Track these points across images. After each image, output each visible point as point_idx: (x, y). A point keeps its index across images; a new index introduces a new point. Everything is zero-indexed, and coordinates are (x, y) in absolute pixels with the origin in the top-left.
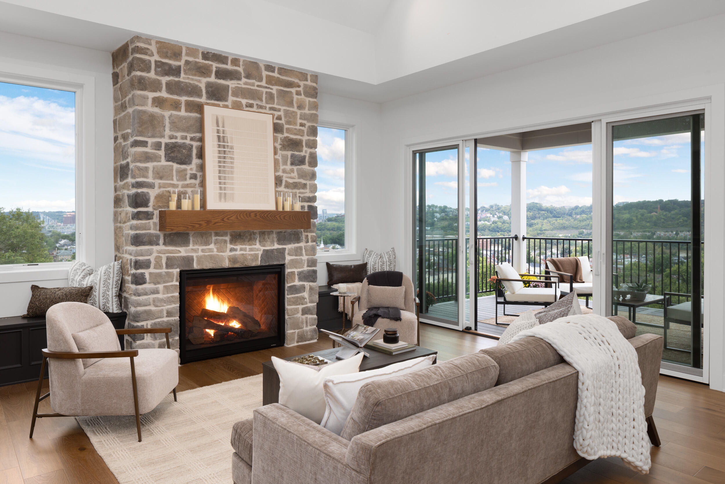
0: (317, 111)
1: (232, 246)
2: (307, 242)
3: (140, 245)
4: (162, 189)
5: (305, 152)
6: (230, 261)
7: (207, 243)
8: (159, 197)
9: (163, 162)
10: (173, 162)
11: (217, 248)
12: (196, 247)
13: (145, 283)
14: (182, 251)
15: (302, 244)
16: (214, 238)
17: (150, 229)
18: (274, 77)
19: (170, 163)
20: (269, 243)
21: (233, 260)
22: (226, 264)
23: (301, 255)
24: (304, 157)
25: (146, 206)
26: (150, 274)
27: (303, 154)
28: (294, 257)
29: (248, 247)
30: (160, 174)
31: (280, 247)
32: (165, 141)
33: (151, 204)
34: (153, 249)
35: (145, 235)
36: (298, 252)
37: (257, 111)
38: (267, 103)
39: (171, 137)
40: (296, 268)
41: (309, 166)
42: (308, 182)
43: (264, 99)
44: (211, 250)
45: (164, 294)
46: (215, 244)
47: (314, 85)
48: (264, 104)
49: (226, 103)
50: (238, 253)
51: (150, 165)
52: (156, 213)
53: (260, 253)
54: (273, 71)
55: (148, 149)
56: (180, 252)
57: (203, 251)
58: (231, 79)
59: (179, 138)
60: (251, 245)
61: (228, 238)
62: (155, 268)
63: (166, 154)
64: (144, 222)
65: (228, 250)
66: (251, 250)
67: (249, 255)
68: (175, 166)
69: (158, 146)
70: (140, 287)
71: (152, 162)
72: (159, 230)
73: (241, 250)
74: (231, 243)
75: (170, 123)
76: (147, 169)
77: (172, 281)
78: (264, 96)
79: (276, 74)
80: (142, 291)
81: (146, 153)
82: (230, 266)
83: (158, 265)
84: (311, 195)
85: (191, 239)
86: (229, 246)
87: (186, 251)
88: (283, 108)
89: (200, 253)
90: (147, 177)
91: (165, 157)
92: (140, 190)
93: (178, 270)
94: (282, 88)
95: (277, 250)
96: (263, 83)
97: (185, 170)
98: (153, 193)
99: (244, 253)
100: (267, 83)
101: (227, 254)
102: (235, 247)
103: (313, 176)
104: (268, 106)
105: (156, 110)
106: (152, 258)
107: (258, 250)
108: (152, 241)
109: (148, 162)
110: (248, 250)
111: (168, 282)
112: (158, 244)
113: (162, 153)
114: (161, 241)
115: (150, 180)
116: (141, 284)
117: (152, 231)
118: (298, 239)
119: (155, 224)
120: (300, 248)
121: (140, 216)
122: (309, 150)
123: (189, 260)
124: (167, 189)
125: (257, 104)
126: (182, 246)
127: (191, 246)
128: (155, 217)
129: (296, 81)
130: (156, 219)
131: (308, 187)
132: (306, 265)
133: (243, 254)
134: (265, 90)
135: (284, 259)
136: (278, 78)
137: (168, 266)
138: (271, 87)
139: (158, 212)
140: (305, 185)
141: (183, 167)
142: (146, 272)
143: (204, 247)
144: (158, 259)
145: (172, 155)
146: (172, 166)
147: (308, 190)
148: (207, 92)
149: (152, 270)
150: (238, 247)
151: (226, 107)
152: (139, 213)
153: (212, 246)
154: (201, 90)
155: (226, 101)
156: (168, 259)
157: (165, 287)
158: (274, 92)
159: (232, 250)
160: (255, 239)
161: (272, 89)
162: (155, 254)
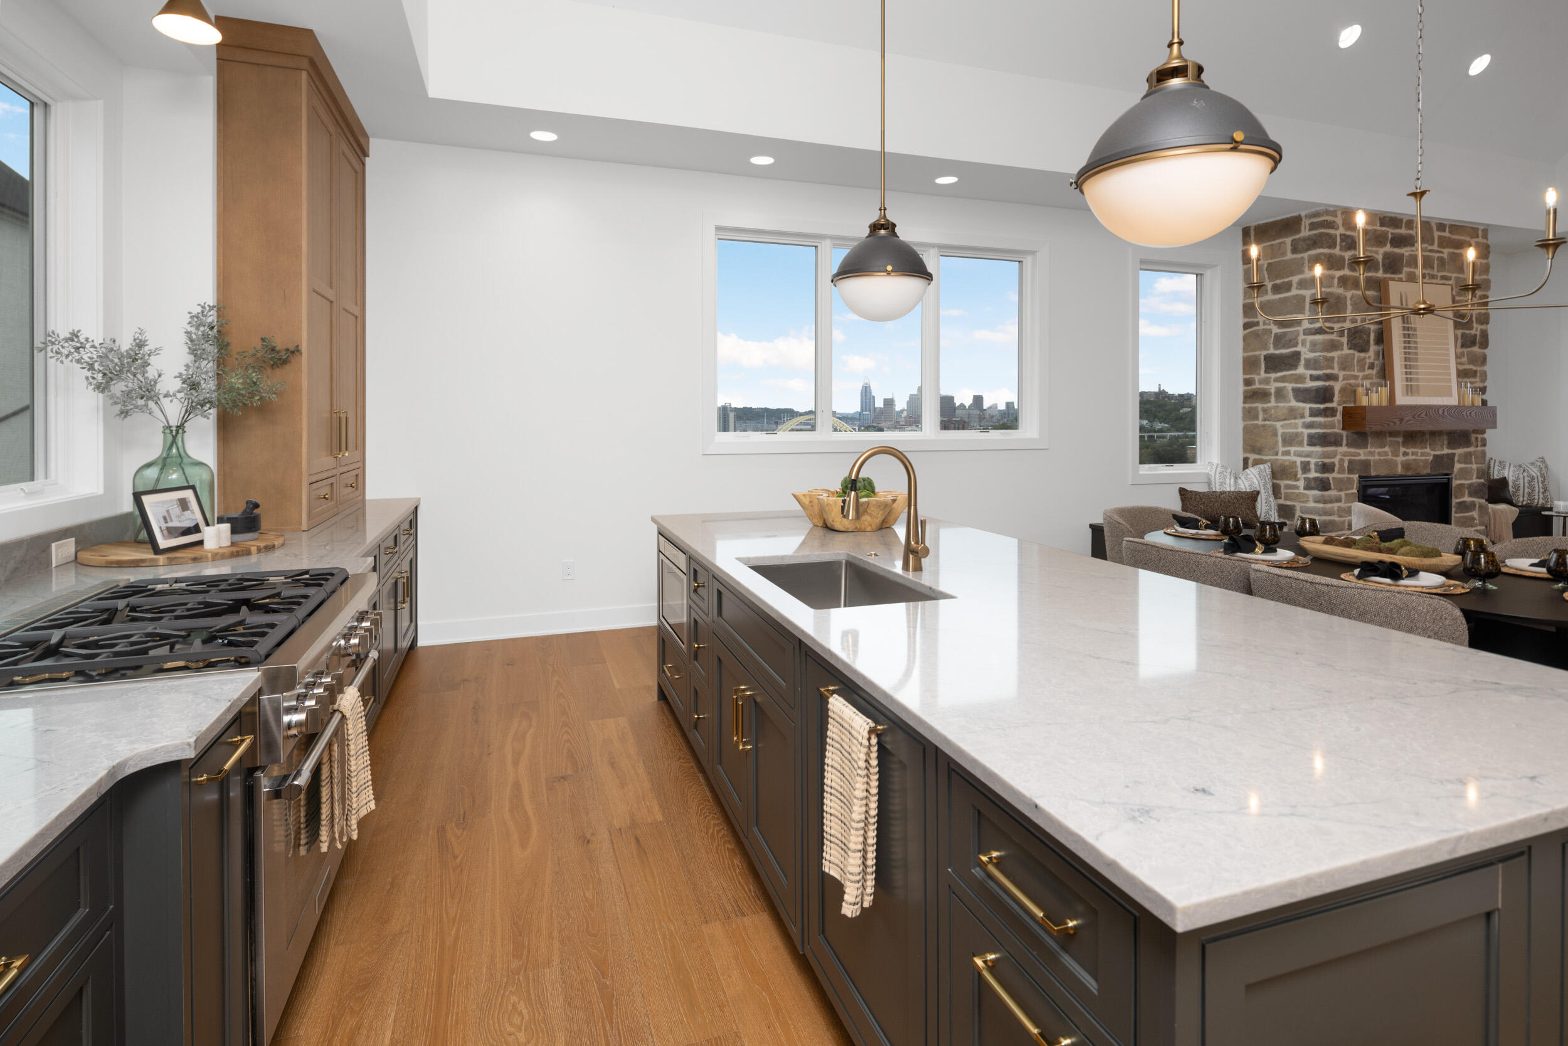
0: (1488, 275)
1: (1404, 449)
2: (1477, 446)
3: (1327, 446)
4: (1345, 382)
5: (1476, 329)
6: (1403, 467)
7: (1383, 446)
8: (1343, 390)
9: (1346, 351)
10: (1355, 349)
11: (1391, 451)
12: (1373, 450)
13: (1330, 489)
14: (1362, 454)
15: (1471, 449)
16: (1389, 439)
17: (1334, 428)
18: (1445, 237)
19: (1352, 351)
20: (1439, 446)
21: (1407, 466)
22: (1400, 470)
23: (1471, 463)
24: (1476, 335)
25: (1331, 401)
26: (1334, 479)
27: (1473, 332)
28: (1463, 466)
29: (1420, 451)
30: (1345, 365)
31: (1450, 451)
32: (1348, 325)
33: (1336, 398)
34: (1337, 451)
35: (1331, 434)
36: (1466, 458)
37: (1429, 281)
38: (1438, 271)
39: (1354, 321)
40: (1466, 479)
41: (1479, 348)
42: (1478, 369)
43: (1435, 266)
44: (1386, 454)
45: (1345, 503)
46: (1389, 446)
47: (1485, 241)
48: (1435, 272)
49: (1400, 276)
50: (1411, 457)
51: (1335, 354)
52: (1340, 409)
53: (1431, 458)
54: (1444, 231)
55: (1334, 337)
56: (1359, 455)
57: (1379, 454)
58: (1405, 246)
59: (1359, 321)
60: (1422, 448)
61: (1400, 440)
62: (1339, 473)
63: (1348, 341)
64: (1329, 419)
65: (1401, 454)
66: (1423, 454)
67: (1421, 460)
68: (1357, 354)
69: (1341, 333)
70: (1326, 493)
71: (1337, 350)
72: (1343, 429)
73: (1413, 454)
74: (1403, 446)
75: (1351, 305)
76: (1333, 358)
77: (1352, 489)
78: (1436, 262)
79: (1447, 234)
80: (1328, 498)
81: (1332, 341)
82: (1403, 474)
83: (1341, 471)
84: (1481, 385)
85: (1370, 440)
86: (1402, 450)
87: (1365, 454)
88: (1454, 275)
89: (1377, 457)
90: (1332, 368)
91: (1348, 344)
92: (1327, 384)
93: (1357, 475)
94: (1452, 250)
95: (1448, 455)
96: (1435, 247)
97: (1365, 358)
98: (1337, 386)
99: (1416, 458)
100: (1438, 246)
101: (1401, 459)
102: (1407, 451)
103: (1483, 360)
104: (1440, 274)
105: (1341, 291)
106: (1336, 460)
107: (1428, 454)
108: (1337, 442)
109: (1333, 351)
110: (1419, 454)
111: (1349, 489)
112: (1341, 445)
113: (1345, 340)
114: (1344, 442)
115: (1335, 371)
116: (1327, 490)
117: (1336, 430)
118: (1468, 443)
119: (1338, 421)
120: (1470, 454)
121: (1328, 413)
122: (1480, 327)
123: (1366, 464)
124: (1349, 382)
125: (1429, 274)
126: (1361, 448)
127: (1369, 449)
128: (1338, 413)
129: (1468, 239)
130: (1339, 416)
131: (1478, 374)
132: (1475, 476)
133: (1415, 460)
134: (1437, 255)
135: (1453, 467)
136: (1449, 238)
137: (1350, 471)
138: (1442, 250)
139: (1342, 408)
140: (1476, 372)
141: (1362, 355)
142: (1330, 476)
143: (1380, 450)
144: (1342, 461)
145: (1354, 342)
146: (1354, 355)
147: (1478, 379)
148: (1384, 265)
149: (1335, 475)
150: (1410, 451)
151: (1400, 280)
152: (1326, 409)
153: (1387, 449)
154: (1378, 263)
155: (1401, 273)
156: (1350, 462)
157: (1346, 494)
158: (1445, 256)
159: (1405, 454)
160: (1427, 440)
161: (1442, 253)
162: (1339, 457)
